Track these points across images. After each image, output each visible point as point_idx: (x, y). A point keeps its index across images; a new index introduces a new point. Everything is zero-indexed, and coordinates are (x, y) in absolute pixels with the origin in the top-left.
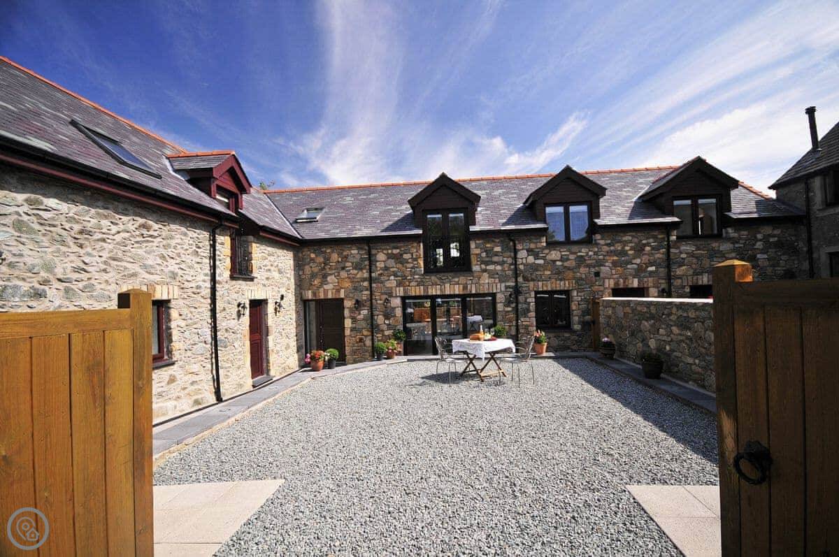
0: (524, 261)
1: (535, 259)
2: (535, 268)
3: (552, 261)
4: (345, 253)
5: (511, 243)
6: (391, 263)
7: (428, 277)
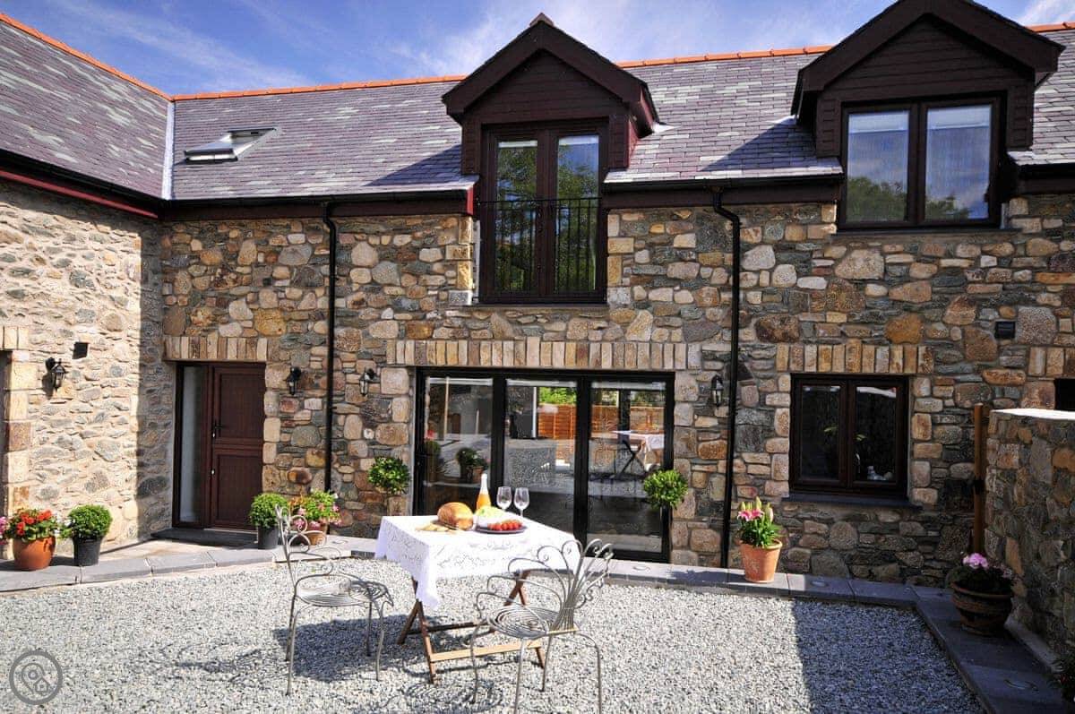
0: (765, 279)
1: (799, 275)
2: (799, 301)
3: (851, 281)
4: (273, 242)
5: (728, 225)
6: (387, 271)
7: (482, 317)
